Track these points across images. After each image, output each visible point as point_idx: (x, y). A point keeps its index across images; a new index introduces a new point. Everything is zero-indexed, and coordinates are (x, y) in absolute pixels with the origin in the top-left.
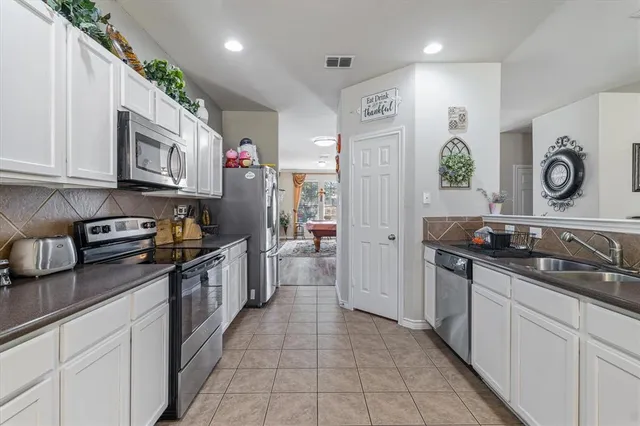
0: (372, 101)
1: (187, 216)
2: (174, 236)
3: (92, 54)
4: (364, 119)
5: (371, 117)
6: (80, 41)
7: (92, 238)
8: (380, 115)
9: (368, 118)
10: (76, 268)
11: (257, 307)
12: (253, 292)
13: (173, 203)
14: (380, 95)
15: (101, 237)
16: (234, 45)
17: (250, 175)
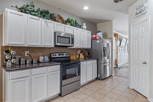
0: (138, 9)
1: (80, 53)
2: (76, 57)
3: (48, 23)
4: (135, 16)
5: (138, 15)
6: (45, 21)
7: (52, 57)
8: (141, 14)
9: (137, 16)
10: (49, 61)
11: (100, 80)
12: (99, 75)
13: (77, 50)
14: (140, 6)
15: (54, 56)
16: (86, 8)
17: (98, 41)
